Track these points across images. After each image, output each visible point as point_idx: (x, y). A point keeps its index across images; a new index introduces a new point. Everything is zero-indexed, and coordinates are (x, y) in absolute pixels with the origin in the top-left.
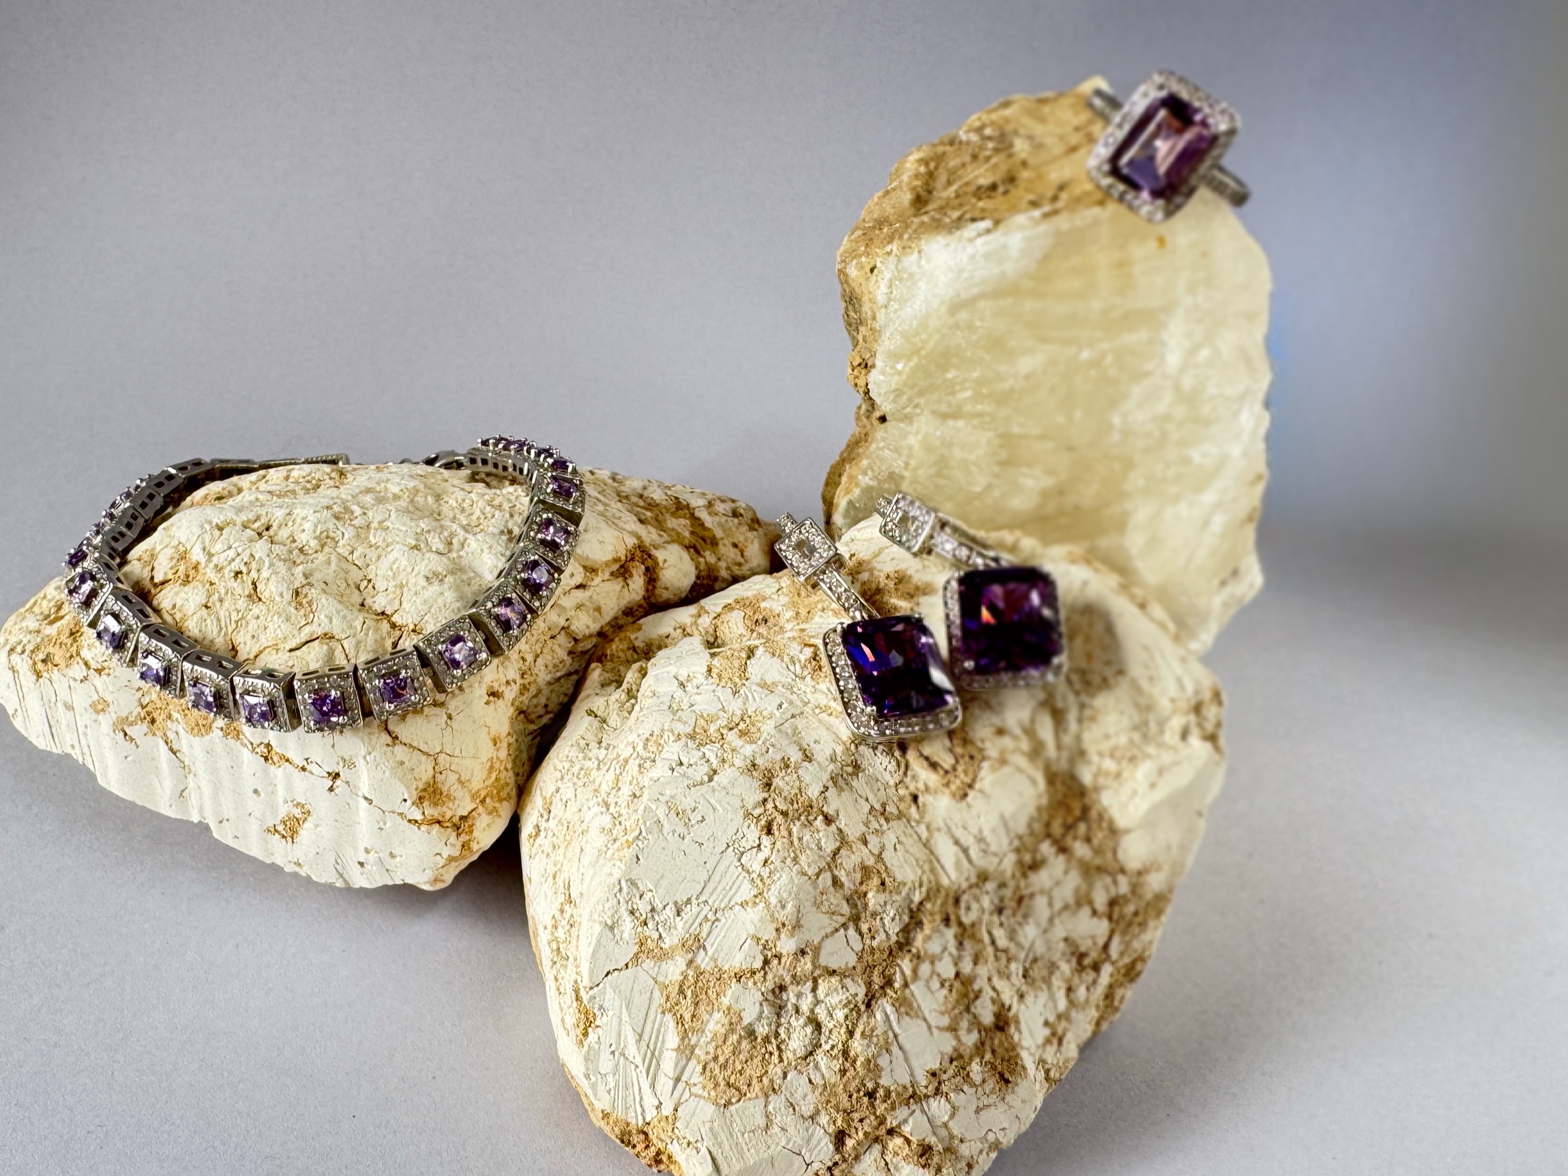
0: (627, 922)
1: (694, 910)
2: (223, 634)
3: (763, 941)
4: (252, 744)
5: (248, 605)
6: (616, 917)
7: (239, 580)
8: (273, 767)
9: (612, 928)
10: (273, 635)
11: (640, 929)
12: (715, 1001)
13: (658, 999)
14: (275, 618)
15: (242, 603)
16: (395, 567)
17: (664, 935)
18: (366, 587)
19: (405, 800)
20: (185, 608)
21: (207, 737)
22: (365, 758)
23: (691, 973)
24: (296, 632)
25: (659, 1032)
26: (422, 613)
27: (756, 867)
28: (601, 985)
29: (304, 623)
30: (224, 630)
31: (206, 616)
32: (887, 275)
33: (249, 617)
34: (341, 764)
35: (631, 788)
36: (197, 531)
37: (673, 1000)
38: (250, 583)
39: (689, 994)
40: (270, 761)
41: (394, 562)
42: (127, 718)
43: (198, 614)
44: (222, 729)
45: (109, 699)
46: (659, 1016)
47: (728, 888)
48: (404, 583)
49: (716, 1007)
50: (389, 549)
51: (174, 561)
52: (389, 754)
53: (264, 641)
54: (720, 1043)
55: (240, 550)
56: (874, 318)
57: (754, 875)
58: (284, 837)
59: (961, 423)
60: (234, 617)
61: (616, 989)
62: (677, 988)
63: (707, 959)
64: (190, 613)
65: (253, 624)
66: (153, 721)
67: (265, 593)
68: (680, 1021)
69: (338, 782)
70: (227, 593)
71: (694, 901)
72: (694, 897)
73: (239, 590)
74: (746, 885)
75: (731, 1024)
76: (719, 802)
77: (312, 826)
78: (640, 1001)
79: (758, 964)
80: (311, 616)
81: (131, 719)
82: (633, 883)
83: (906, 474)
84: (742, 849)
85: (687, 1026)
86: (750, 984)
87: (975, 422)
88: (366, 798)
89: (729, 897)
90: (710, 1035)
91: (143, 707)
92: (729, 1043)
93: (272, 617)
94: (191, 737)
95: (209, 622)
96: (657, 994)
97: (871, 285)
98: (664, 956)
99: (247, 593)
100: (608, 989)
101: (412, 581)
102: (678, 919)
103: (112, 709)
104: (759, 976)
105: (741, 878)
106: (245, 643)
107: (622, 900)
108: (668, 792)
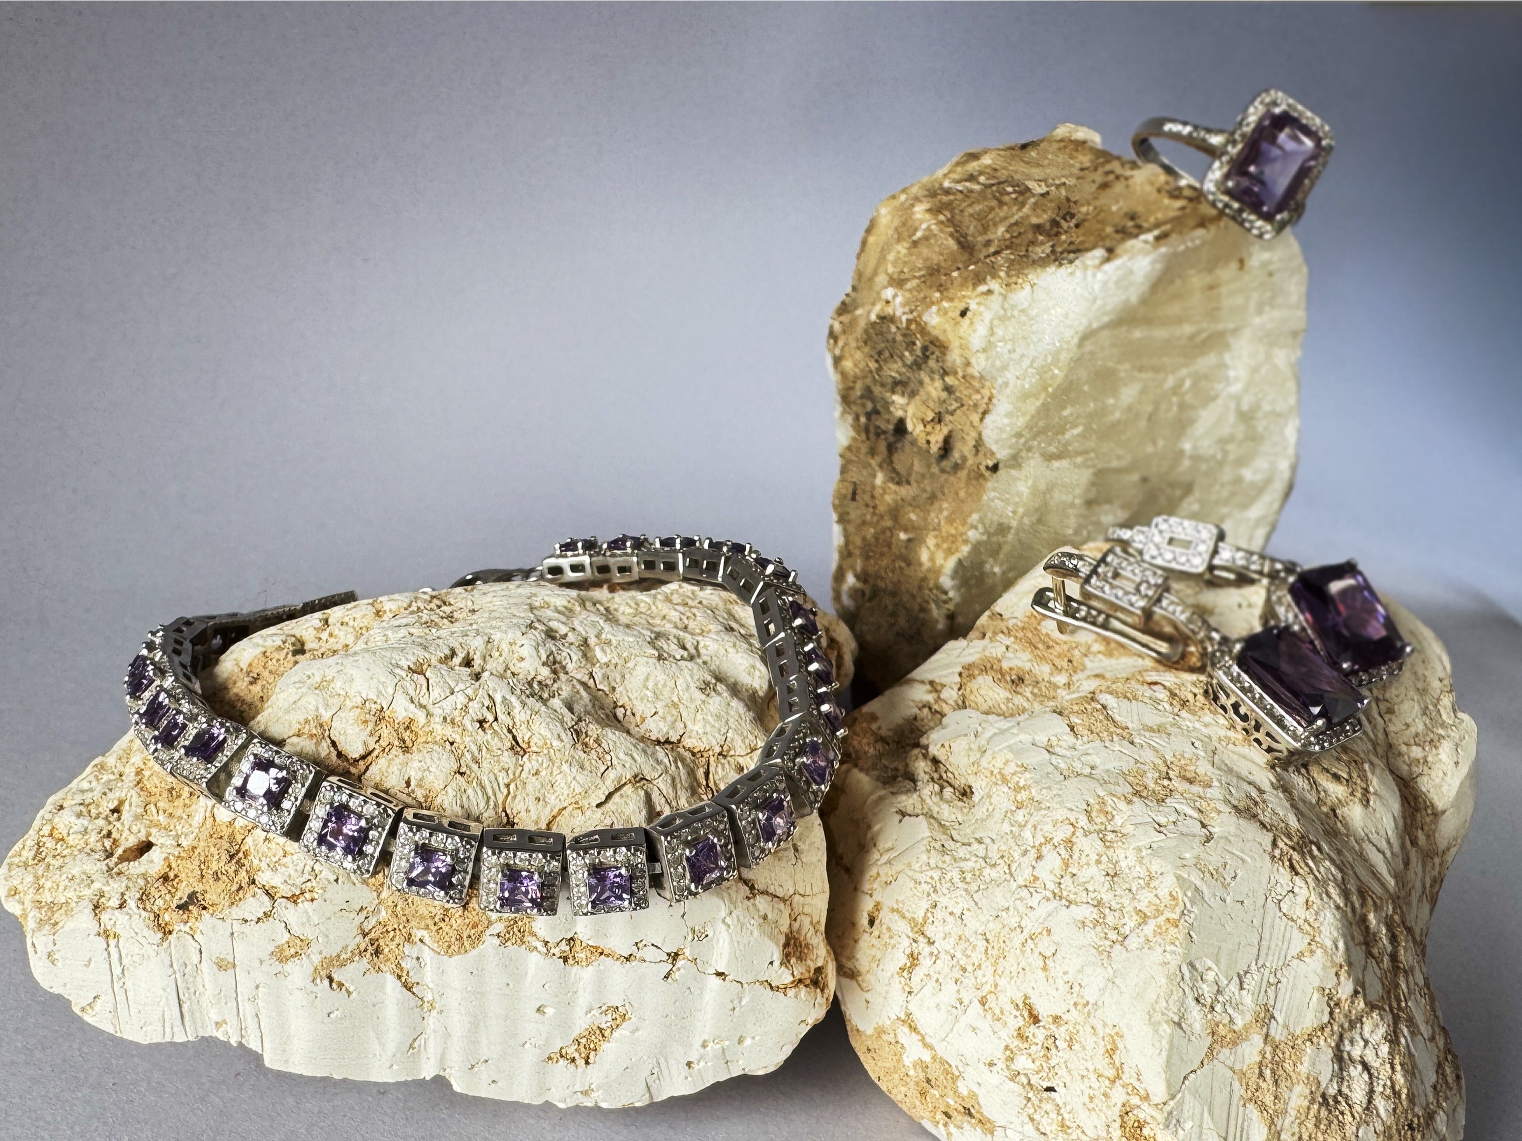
0: (1195, 1013)
1: (1256, 977)
2: (492, 803)
3: (1327, 991)
4: (546, 943)
5: (517, 760)
6: (1182, 1010)
7: (490, 732)
8: (576, 967)
9: (1179, 1025)
10: (566, 792)
11: (1209, 1016)
12: (1292, 1074)
13: (1239, 1089)
14: (565, 767)
15: (508, 759)
16: (650, 685)
17: (1235, 1015)
18: (625, 715)
19: (771, 963)
20: (427, 781)
21: (474, 953)
22: (724, 921)
23: (1268, 1049)
24: (599, 781)
25: (1242, 1129)
26: (723, 731)
27: (1300, 912)
28: (1179, 1096)
29: (603, 768)
30: (493, 798)
31: (464, 785)
32: (988, 316)
33: (524, 775)
34: (690, 938)
35: (1102, 866)
36: (390, 682)
37: (1253, 1087)
38: (505, 731)
39: (1268, 1073)
40: (571, 961)
41: (647, 679)
42: (338, 956)
43: (453, 784)
44: (498, 936)
45: (309, 933)
46: (1241, 1109)
47: (1280, 943)
48: (676, 700)
49: (1295, 1081)
50: (630, 665)
51: (371, 726)
52: (751, 908)
53: (554, 801)
54: (1303, 1118)
55: (470, 692)
56: (968, 364)
57: (1300, 922)
58: (573, 1060)
59: (1065, 463)
60: (503, 779)
61: (1195, 1093)
62: (1257, 1071)
63: (1280, 1028)
64: (438, 785)
65: (533, 784)
66: (377, 952)
67: (535, 740)
68: (1263, 1108)
69: (680, 963)
70: (480, 750)
71: (1254, 967)
72: (1254, 963)
73: (495, 743)
74: (1296, 934)
75: (1312, 1093)
76: (1243, 851)
77: (627, 1033)
78: (1221, 1098)
79: (1326, 1018)
80: (608, 757)
81: (343, 956)
82: (1192, 965)
83: (1014, 524)
84: (1279, 897)
85: (1271, 1111)
86: (1322, 1042)
87: (1079, 460)
88: (719, 974)
89: (1283, 953)
90: (1293, 1113)
91: (365, 935)
92: (1312, 1114)
93: (559, 767)
94: (446, 957)
95: (470, 791)
96: (1236, 1084)
97: (961, 330)
98: (1237, 1039)
99: (509, 745)
100: (1188, 1097)
101: (685, 696)
102: (1244, 993)
103: (314, 948)
104: (1328, 1030)
105: (1289, 928)
106: (528, 811)
107: (1187, 990)
108: (1188, 855)
